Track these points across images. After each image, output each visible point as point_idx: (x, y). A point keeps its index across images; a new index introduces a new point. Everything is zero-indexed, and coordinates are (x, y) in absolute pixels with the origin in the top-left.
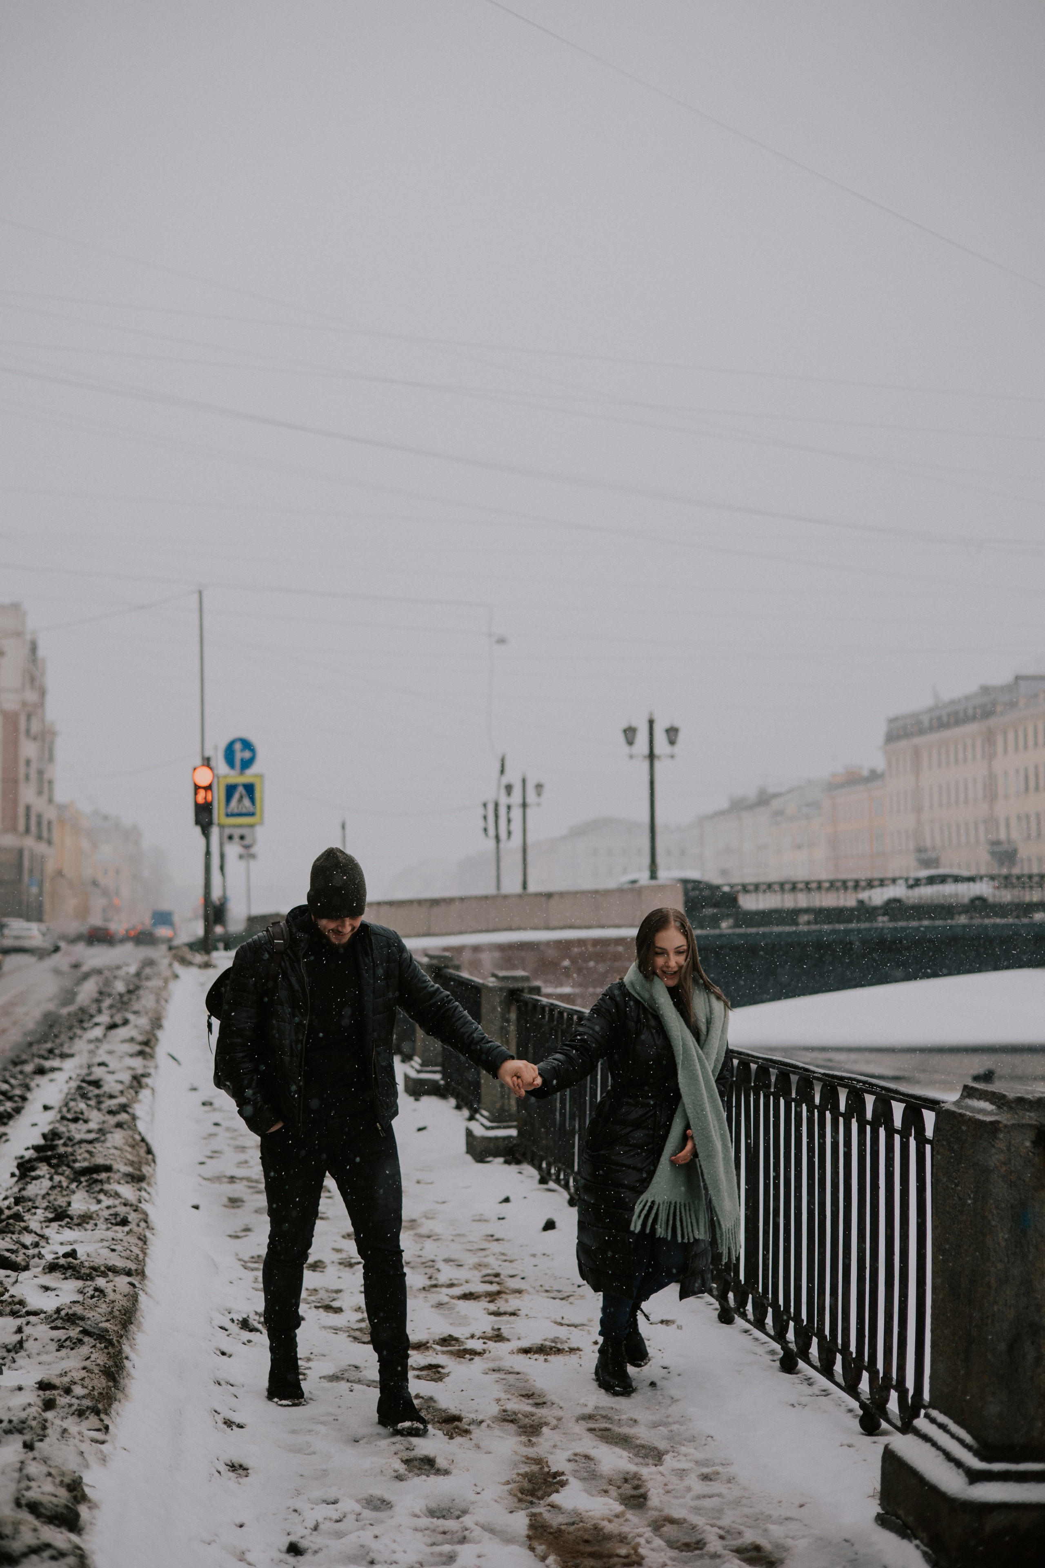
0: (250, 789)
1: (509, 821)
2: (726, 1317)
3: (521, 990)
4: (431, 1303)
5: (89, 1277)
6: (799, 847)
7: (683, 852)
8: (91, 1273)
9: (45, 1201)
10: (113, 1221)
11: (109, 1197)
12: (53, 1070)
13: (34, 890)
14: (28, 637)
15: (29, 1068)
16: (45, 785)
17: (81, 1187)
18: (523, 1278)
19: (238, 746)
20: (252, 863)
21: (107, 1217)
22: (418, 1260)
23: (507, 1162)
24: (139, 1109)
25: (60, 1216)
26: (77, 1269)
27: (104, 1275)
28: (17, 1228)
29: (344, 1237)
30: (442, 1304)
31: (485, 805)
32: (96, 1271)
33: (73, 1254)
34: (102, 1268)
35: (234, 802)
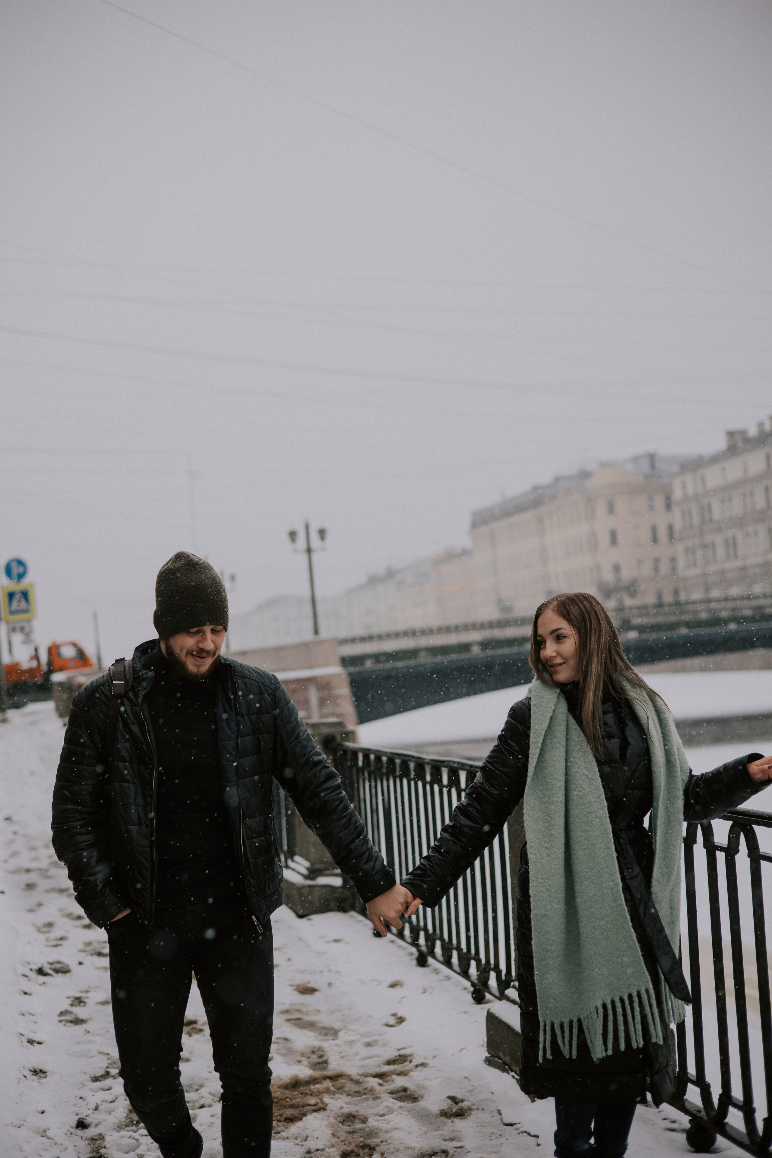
0: (25, 595)
6: (417, 605)
7: (337, 615)
19: (14, 564)
35: (14, 604)
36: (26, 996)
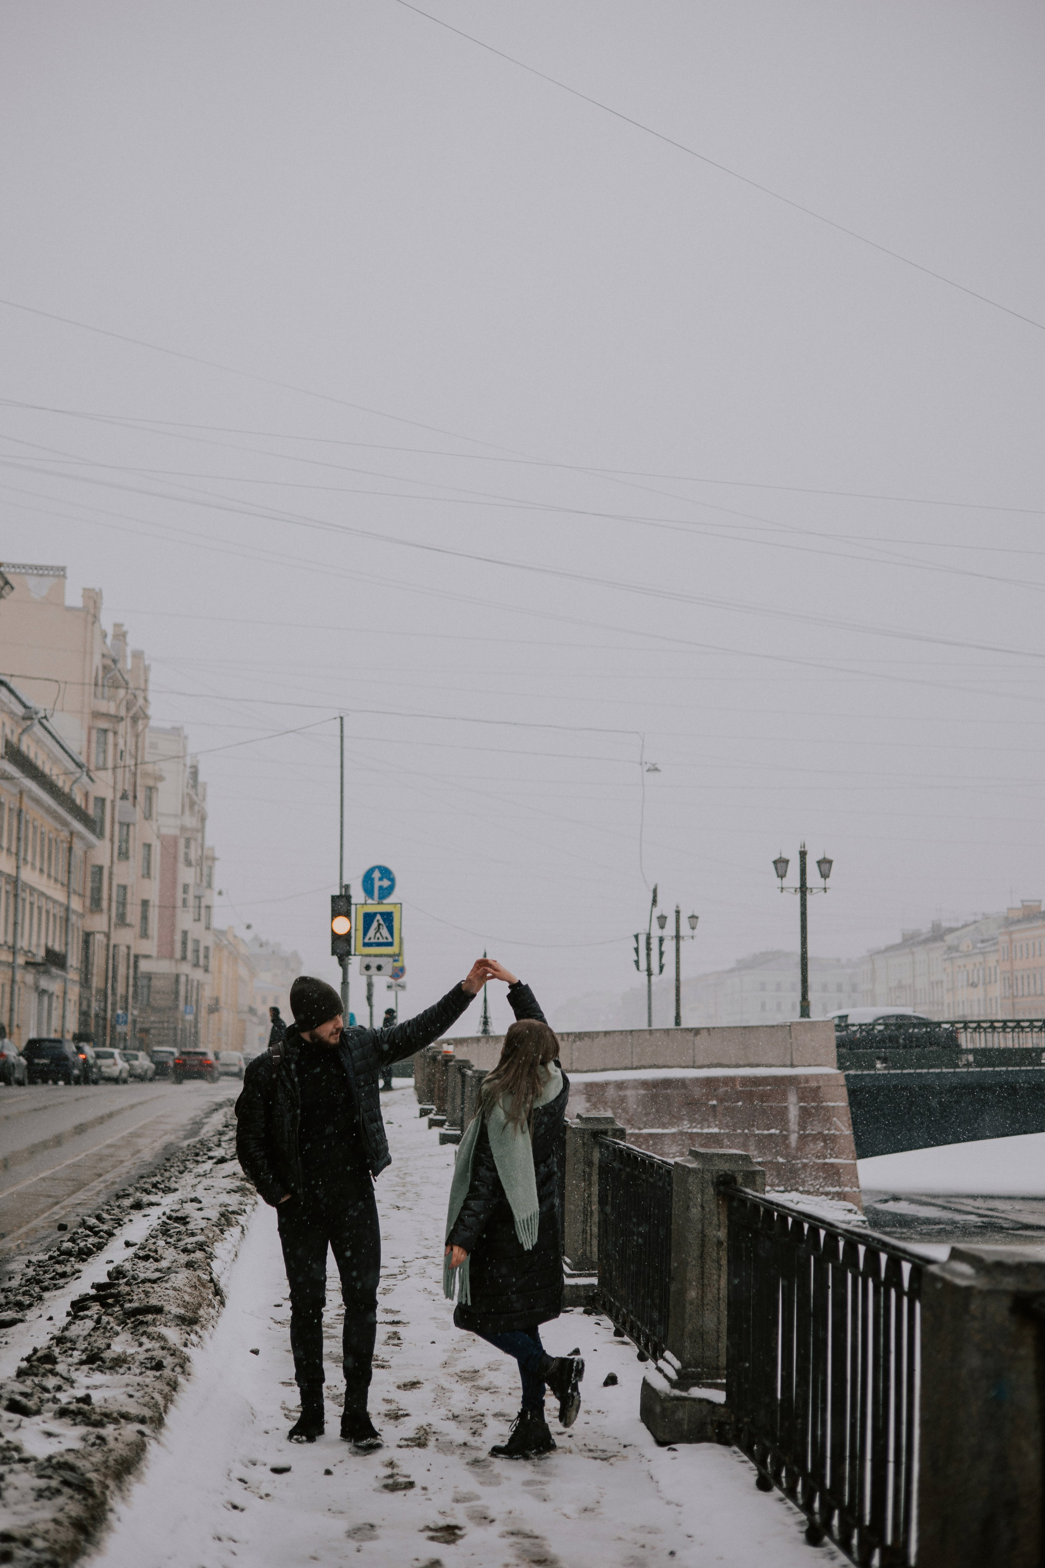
0: (388, 918)
1: (661, 954)
2: (764, 1485)
3: (605, 1133)
4: (466, 1461)
5: (99, 1424)
6: (974, 985)
7: (854, 988)
8: (102, 1420)
9: (86, 1343)
10: (149, 1365)
11: (151, 1340)
12: (151, 1204)
13: (190, 1017)
14: (189, 761)
15: (127, 1202)
16: (203, 912)
17: (126, 1328)
18: (570, 1436)
19: (377, 875)
20: (401, 994)
21: (143, 1361)
22: (469, 1414)
23: (586, 1312)
24: (220, 1249)
25: (93, 1359)
26: (88, 1415)
27: (116, 1421)
28: (41, 1370)
29: (399, 1387)
30: (478, 1462)
31: (636, 937)
32: (108, 1418)
33: (87, 1400)
34: (115, 1415)
35: (371, 932)
36: (236, 1511)
